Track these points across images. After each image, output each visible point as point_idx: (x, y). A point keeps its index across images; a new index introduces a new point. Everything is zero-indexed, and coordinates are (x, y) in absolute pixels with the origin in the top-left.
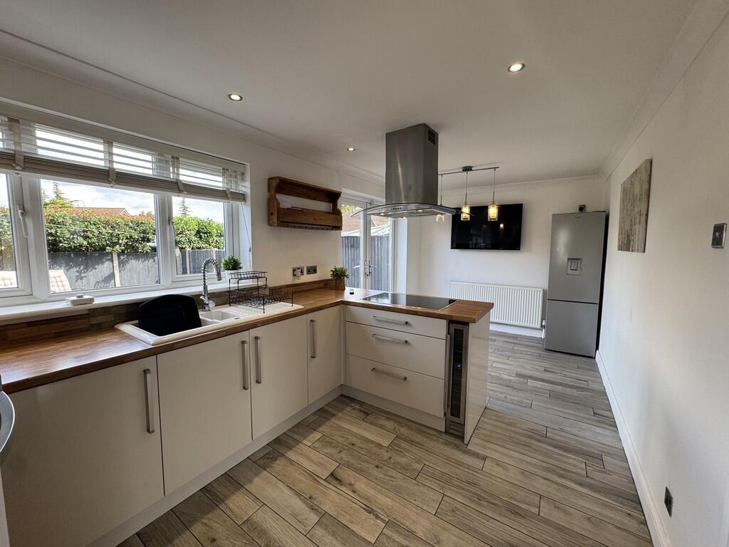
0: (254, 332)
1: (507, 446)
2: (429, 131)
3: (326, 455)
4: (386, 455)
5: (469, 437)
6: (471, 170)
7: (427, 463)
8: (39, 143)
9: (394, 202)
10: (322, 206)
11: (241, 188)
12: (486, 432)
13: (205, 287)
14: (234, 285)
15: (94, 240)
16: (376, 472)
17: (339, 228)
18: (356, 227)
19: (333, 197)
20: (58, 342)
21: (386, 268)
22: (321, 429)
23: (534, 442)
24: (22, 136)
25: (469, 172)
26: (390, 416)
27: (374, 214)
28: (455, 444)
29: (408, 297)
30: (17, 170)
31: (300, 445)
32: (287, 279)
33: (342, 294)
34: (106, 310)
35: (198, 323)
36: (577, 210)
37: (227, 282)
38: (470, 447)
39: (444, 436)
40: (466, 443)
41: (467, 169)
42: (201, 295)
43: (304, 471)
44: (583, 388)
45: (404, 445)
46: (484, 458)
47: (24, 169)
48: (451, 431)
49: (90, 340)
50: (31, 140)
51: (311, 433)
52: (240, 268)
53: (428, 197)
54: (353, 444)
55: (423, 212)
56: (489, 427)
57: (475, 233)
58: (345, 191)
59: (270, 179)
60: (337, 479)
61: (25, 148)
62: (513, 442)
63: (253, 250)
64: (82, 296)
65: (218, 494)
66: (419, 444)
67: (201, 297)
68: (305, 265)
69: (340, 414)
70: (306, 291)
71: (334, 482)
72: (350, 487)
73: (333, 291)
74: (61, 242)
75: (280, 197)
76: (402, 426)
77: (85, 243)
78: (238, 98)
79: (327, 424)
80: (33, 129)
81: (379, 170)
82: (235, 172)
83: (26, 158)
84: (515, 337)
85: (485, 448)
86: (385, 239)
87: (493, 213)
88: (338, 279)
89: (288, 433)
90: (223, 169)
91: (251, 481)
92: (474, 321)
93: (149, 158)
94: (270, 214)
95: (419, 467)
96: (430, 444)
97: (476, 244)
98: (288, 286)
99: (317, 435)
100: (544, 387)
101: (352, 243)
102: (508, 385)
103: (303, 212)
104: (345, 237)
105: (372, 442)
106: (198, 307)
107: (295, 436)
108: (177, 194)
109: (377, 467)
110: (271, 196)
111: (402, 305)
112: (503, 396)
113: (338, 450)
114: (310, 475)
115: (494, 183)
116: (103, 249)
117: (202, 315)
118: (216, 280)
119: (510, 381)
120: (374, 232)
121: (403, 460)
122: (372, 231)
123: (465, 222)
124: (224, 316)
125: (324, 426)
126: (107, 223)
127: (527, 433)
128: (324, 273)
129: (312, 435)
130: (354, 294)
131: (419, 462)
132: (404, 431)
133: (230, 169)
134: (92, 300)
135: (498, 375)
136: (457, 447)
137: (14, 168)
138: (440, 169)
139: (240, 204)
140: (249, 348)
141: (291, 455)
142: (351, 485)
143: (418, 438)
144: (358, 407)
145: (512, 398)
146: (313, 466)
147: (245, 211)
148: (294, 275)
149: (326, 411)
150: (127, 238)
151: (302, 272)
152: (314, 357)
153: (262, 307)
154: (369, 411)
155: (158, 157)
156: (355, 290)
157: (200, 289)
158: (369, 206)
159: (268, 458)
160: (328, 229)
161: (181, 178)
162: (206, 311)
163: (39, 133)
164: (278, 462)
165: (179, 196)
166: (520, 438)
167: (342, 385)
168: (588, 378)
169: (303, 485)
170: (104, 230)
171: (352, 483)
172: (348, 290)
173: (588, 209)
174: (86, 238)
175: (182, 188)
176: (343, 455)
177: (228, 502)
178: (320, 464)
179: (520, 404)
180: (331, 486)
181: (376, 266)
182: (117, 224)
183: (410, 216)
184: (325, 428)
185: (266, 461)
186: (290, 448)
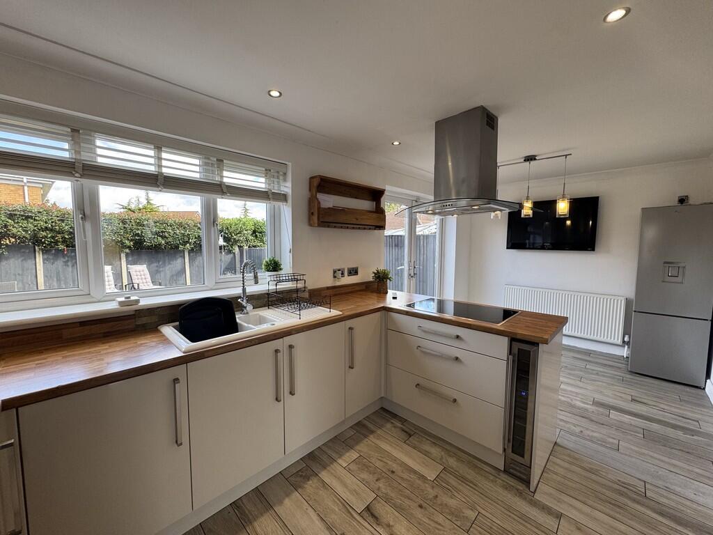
0: (288, 340)
1: (590, 502)
2: (487, 114)
3: (363, 480)
4: (431, 493)
5: (536, 482)
6: (535, 159)
7: (483, 512)
8: (99, 151)
9: (442, 198)
10: (365, 205)
11: (282, 188)
12: (559, 478)
13: (244, 290)
14: (272, 287)
15: (170, 239)
16: (418, 513)
17: (382, 227)
18: (401, 226)
19: (376, 195)
20: (103, 343)
21: (432, 269)
22: (358, 448)
23: (630, 503)
24: (82, 144)
25: (532, 162)
26: (437, 441)
27: (419, 212)
28: (518, 490)
29: (457, 304)
30: (76, 177)
31: (335, 464)
32: (328, 282)
33: (384, 299)
34: (151, 311)
35: (234, 328)
36: (675, 202)
37: (266, 283)
38: (537, 496)
39: (504, 476)
40: (532, 489)
41: (530, 159)
42: (240, 297)
43: (339, 499)
44: (692, 430)
45: (453, 481)
46: (559, 516)
47: (82, 176)
48: (511, 470)
49: (131, 342)
50: (91, 149)
51: (348, 451)
52: (281, 269)
53: (485, 191)
54: (393, 472)
55: (479, 209)
56: (561, 471)
57: (532, 230)
58: (389, 189)
59: (312, 178)
60: (373, 515)
61: (85, 157)
62: (597, 497)
63: (294, 251)
64: (129, 298)
65: (247, 512)
66: (471, 482)
67: (239, 300)
68: (346, 266)
69: (379, 432)
70: (346, 293)
71: (370, 519)
72: (388, 529)
73: (375, 294)
74: (145, 242)
75: (321, 196)
76: (450, 456)
77: (163, 242)
78: (278, 94)
79: (364, 442)
80: (92, 138)
81: (426, 165)
82: (278, 172)
83: (84, 165)
84: (588, 353)
85: (559, 501)
86: (431, 239)
87: (563, 207)
88: (380, 283)
89: (323, 448)
90: (266, 170)
91: (281, 502)
92: (546, 342)
93: (197, 162)
94: (311, 214)
95: (472, 515)
96: (485, 484)
97: (534, 244)
98: (328, 288)
99: (353, 455)
100: (633, 422)
101: (397, 242)
102: (583, 415)
103: (343, 211)
104: (389, 236)
105: (415, 472)
106: (235, 310)
107: (330, 452)
108: (220, 196)
109: (421, 506)
110: (312, 195)
111: (449, 315)
112: (577, 430)
113: (376, 476)
114: (344, 505)
115: (565, 173)
116: (177, 247)
117: (239, 317)
118: (253, 282)
119: (586, 410)
120: (420, 230)
121: (452, 502)
122: (417, 229)
123: (527, 219)
124: (261, 321)
125: (362, 445)
126: (181, 225)
127: (616, 486)
128: (366, 275)
129: (348, 454)
130: (396, 299)
131: (473, 509)
132: (452, 462)
133: (272, 169)
134: (137, 301)
135: (569, 400)
136: (520, 494)
137: (73, 175)
138: (501, 158)
139: (282, 205)
140: (284, 358)
141: (324, 475)
142: (389, 526)
143: (470, 474)
144: (399, 425)
145: (591, 434)
146: (348, 494)
147: (286, 211)
148: (335, 277)
149: (364, 426)
150: (196, 238)
151: (342, 274)
152: (352, 368)
153: (298, 313)
154: (412, 432)
155: (204, 160)
156: (399, 294)
157: (238, 291)
158: (414, 204)
159: (301, 476)
160: (370, 229)
161: (225, 180)
162: (244, 314)
163: (99, 143)
164: (310, 482)
165: (222, 198)
166: (608, 493)
167: (382, 397)
168: (700, 417)
169: (336, 517)
170: (178, 231)
171: (391, 523)
172: (390, 293)
173: (691, 201)
174: (163, 237)
175: (225, 190)
176: (381, 484)
177: (256, 524)
178: (354, 492)
179: (603, 443)
180: (366, 524)
181: (421, 267)
182: (188, 225)
183: (463, 213)
184: (363, 447)
185: (299, 479)
186: (324, 467)
